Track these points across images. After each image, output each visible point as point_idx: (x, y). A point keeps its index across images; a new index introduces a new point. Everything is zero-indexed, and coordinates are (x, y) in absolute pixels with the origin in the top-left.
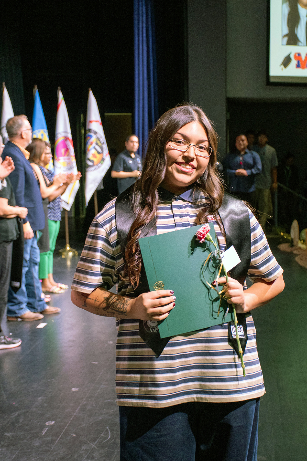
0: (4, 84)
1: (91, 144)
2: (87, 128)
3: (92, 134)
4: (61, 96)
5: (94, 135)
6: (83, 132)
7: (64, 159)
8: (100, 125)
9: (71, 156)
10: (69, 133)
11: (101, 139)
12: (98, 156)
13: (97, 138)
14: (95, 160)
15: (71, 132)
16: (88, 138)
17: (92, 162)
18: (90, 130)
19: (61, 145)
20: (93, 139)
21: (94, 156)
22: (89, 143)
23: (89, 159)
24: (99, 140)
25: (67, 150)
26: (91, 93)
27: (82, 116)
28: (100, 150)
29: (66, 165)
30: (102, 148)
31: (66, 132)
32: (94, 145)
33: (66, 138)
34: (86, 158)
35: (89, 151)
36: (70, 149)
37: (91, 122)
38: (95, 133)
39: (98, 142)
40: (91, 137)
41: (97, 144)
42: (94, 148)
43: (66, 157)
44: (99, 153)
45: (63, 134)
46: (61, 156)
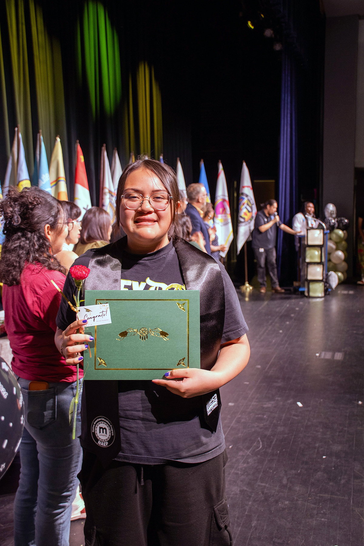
0: (178, 159)
1: (244, 204)
2: (240, 192)
3: (244, 197)
4: (221, 167)
5: (246, 197)
6: (235, 195)
7: (222, 217)
8: (251, 190)
9: (227, 214)
10: (226, 196)
11: (251, 201)
12: (249, 214)
13: (249, 200)
14: (246, 217)
15: (228, 195)
16: (241, 200)
17: (244, 218)
18: (242, 194)
19: (220, 206)
20: (245, 201)
21: (245, 214)
22: (242, 204)
23: (241, 217)
24: (250, 201)
25: (224, 209)
26: (244, 164)
27: (235, 183)
28: (250, 209)
29: (223, 221)
30: (251, 208)
31: (224, 195)
32: (246, 205)
33: (224, 200)
34: (239, 216)
35: (241, 210)
36: (226, 208)
37: (243, 187)
38: (247, 196)
39: (249, 204)
40: (243, 199)
41: (248, 204)
42: (246, 208)
43: (223, 215)
44: (249, 212)
45: (222, 197)
46: (219, 214)
